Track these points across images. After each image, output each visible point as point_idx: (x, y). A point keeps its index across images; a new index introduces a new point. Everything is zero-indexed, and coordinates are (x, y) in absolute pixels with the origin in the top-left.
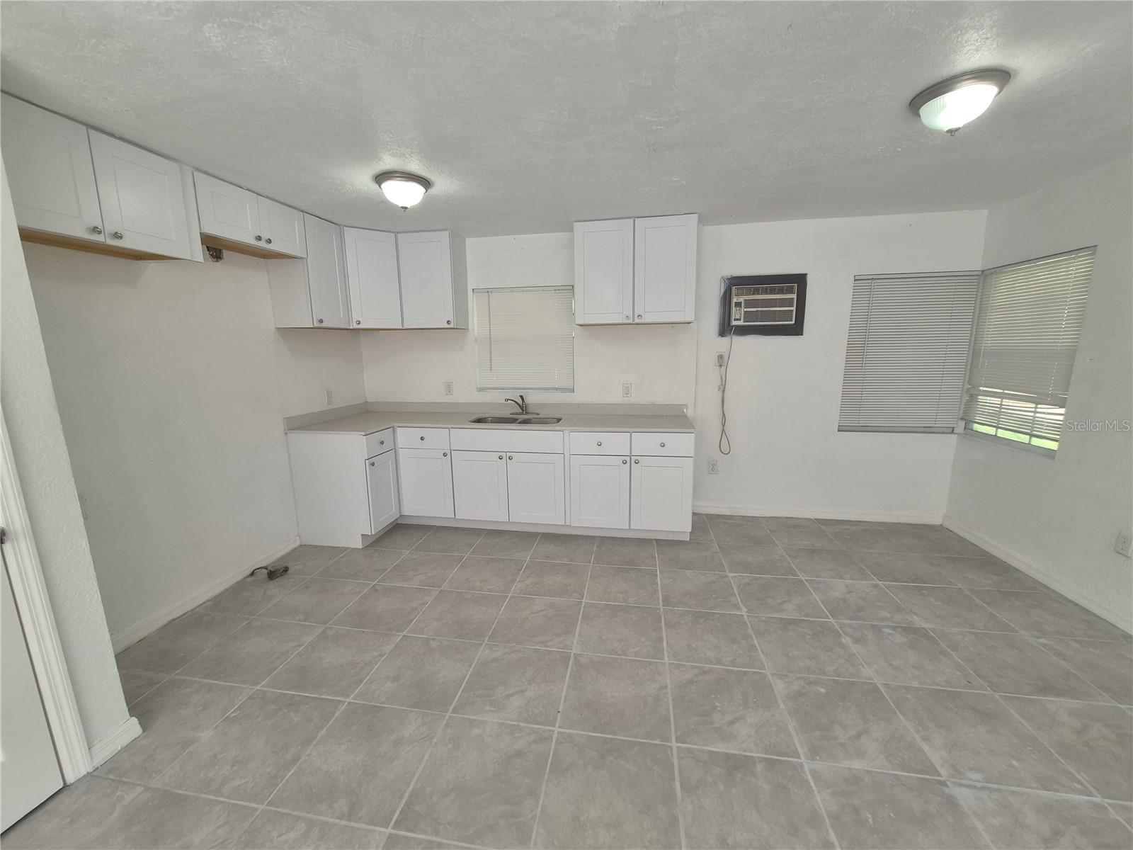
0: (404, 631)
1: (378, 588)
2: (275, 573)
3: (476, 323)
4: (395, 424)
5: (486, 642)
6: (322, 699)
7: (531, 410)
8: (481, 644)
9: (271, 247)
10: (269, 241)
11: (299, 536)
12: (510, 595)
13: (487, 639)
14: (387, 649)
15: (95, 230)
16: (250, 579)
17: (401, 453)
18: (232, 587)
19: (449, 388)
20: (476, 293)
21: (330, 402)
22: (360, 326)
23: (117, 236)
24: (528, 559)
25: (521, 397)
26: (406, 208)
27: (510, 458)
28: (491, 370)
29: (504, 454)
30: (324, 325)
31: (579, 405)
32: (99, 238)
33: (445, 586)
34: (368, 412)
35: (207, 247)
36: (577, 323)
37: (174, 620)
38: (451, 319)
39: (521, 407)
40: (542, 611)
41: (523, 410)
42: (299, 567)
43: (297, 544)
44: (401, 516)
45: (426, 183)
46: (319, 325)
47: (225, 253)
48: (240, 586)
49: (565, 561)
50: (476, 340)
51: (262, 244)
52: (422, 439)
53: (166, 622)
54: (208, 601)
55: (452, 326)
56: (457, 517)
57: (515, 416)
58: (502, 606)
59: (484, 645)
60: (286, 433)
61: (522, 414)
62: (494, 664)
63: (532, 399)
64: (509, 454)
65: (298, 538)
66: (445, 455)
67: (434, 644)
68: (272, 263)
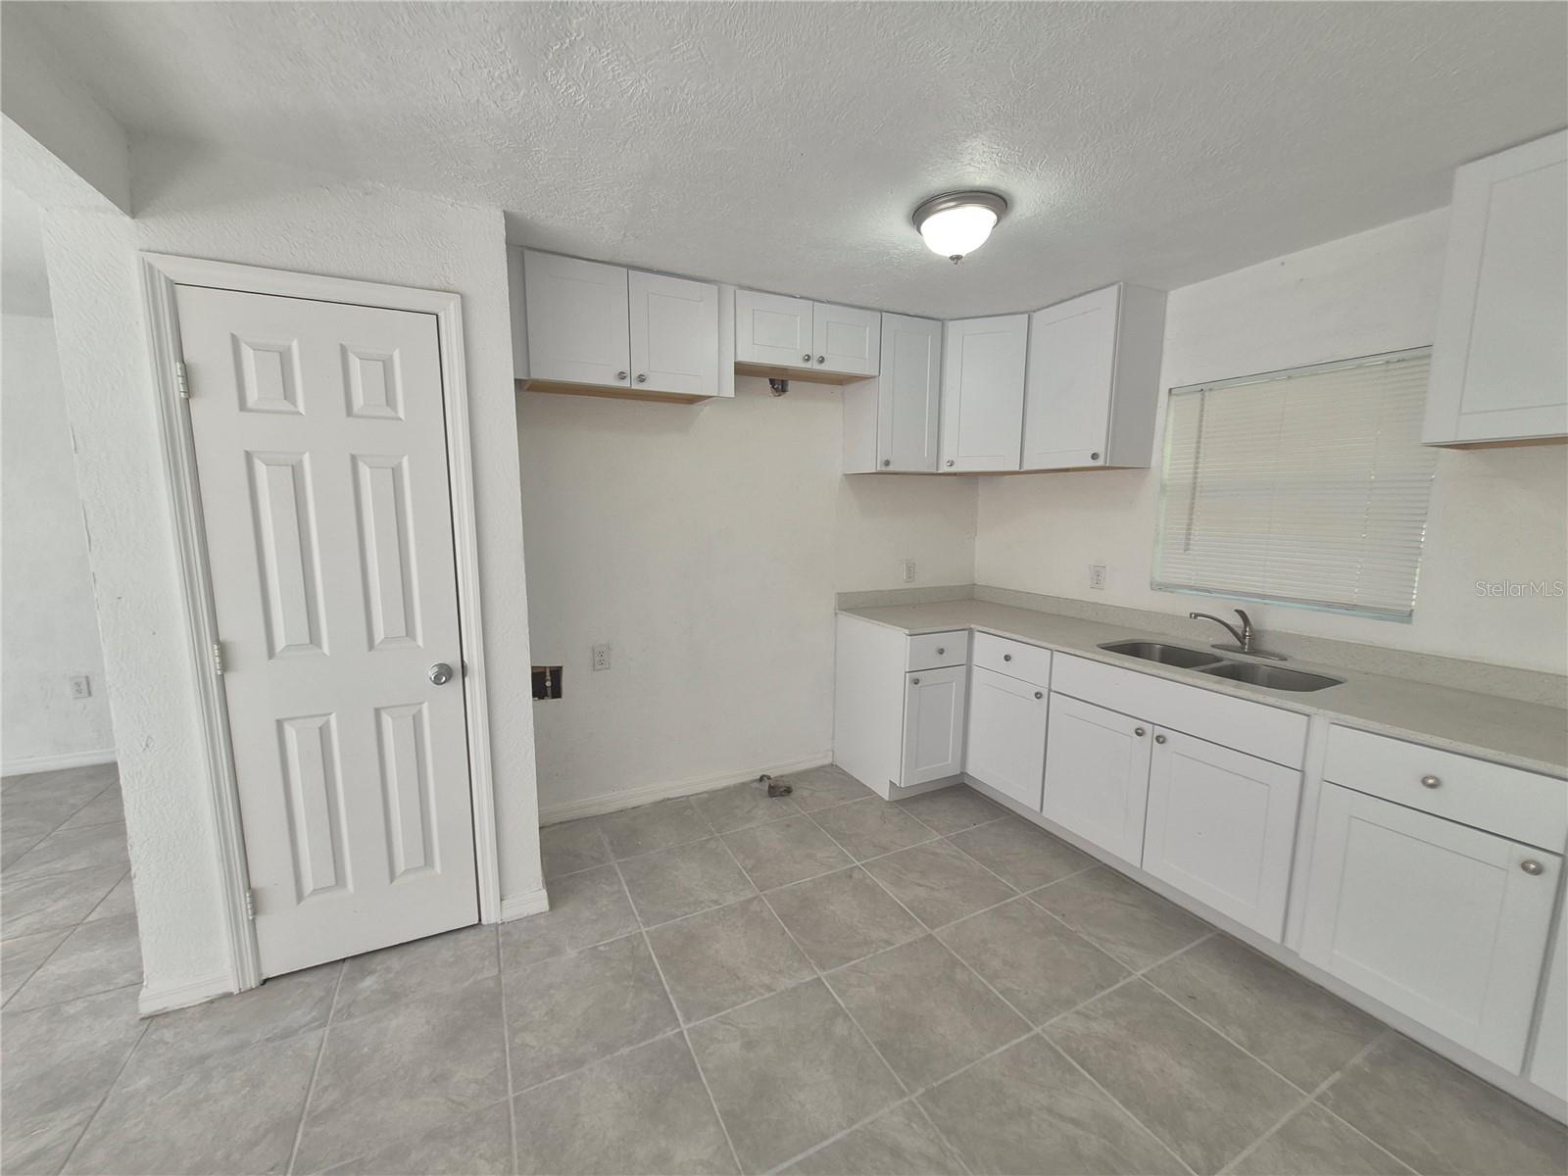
0: (824, 969)
1: (856, 875)
2: (778, 789)
3: (1168, 455)
4: (972, 626)
5: (913, 1098)
6: (668, 999)
7: (1268, 645)
8: (902, 1094)
9: (825, 367)
10: (822, 360)
11: (833, 751)
12: (1037, 1030)
13: (921, 1090)
14: (786, 983)
15: (622, 376)
16: (756, 785)
17: (976, 673)
18: (735, 786)
19: (1097, 577)
20: (1177, 395)
21: (910, 576)
22: (953, 469)
23: (641, 379)
24: (1139, 974)
25: (1241, 613)
26: (958, 258)
27: (1160, 739)
28: (1186, 550)
29: (1148, 728)
30: (891, 468)
31: (1420, 659)
32: (625, 384)
33: (940, 933)
34: (972, 599)
35: (770, 380)
36: (1423, 441)
37: (669, 799)
38: (1101, 450)
39: (1241, 638)
40: (1075, 1122)
41: (1243, 643)
42: (806, 793)
43: (827, 761)
44: (962, 773)
45: (997, 201)
46: (884, 469)
47: (791, 385)
48: (741, 789)
49: (1233, 1036)
50: (1163, 488)
51: (813, 365)
52: (1007, 658)
53: (661, 798)
54: (706, 792)
55: (1100, 462)
56: (1044, 813)
57: (1218, 652)
58: (1002, 1044)
59: (906, 1099)
60: (836, 614)
61: (1241, 650)
62: (887, 1159)
63: (1276, 621)
64: (1159, 731)
65: (831, 753)
66: (1038, 695)
67: (840, 1028)
68: (850, 388)
